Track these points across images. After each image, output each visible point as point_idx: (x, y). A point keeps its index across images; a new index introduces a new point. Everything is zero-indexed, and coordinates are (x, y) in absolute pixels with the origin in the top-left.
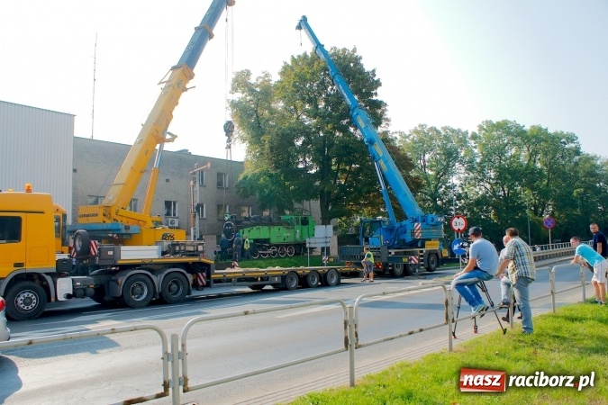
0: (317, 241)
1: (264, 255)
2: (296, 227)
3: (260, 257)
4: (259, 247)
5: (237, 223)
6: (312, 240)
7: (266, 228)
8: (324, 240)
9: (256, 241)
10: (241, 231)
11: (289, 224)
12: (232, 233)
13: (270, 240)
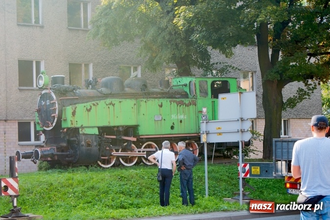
0: (225, 127)
1: (128, 160)
2: (200, 101)
3: (118, 165)
4: (114, 142)
5: (61, 93)
6: (213, 127)
7: (129, 103)
8: (237, 126)
9: (103, 130)
10: (69, 110)
11: (186, 96)
12: (53, 115)
13: (140, 128)
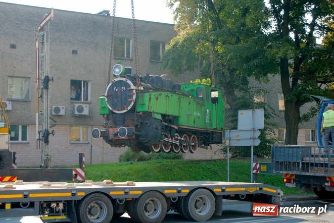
12: (129, 100)
13: (180, 119)
